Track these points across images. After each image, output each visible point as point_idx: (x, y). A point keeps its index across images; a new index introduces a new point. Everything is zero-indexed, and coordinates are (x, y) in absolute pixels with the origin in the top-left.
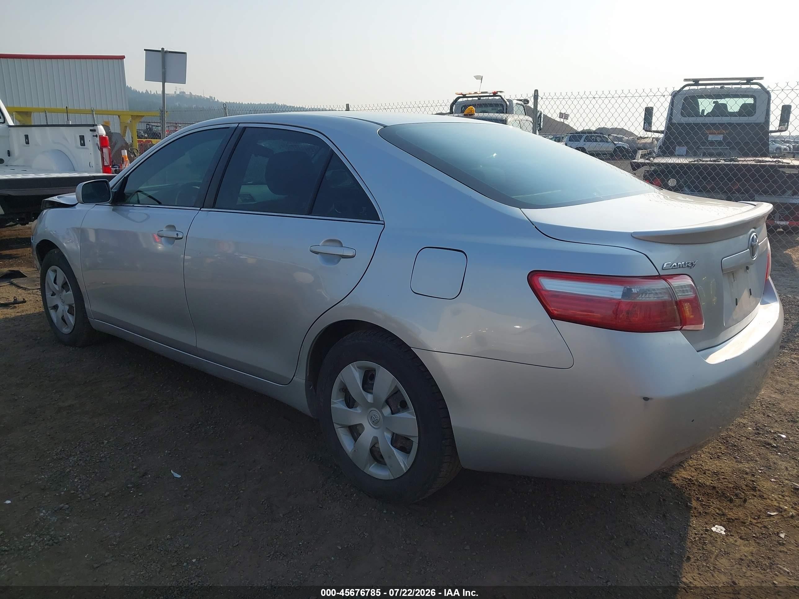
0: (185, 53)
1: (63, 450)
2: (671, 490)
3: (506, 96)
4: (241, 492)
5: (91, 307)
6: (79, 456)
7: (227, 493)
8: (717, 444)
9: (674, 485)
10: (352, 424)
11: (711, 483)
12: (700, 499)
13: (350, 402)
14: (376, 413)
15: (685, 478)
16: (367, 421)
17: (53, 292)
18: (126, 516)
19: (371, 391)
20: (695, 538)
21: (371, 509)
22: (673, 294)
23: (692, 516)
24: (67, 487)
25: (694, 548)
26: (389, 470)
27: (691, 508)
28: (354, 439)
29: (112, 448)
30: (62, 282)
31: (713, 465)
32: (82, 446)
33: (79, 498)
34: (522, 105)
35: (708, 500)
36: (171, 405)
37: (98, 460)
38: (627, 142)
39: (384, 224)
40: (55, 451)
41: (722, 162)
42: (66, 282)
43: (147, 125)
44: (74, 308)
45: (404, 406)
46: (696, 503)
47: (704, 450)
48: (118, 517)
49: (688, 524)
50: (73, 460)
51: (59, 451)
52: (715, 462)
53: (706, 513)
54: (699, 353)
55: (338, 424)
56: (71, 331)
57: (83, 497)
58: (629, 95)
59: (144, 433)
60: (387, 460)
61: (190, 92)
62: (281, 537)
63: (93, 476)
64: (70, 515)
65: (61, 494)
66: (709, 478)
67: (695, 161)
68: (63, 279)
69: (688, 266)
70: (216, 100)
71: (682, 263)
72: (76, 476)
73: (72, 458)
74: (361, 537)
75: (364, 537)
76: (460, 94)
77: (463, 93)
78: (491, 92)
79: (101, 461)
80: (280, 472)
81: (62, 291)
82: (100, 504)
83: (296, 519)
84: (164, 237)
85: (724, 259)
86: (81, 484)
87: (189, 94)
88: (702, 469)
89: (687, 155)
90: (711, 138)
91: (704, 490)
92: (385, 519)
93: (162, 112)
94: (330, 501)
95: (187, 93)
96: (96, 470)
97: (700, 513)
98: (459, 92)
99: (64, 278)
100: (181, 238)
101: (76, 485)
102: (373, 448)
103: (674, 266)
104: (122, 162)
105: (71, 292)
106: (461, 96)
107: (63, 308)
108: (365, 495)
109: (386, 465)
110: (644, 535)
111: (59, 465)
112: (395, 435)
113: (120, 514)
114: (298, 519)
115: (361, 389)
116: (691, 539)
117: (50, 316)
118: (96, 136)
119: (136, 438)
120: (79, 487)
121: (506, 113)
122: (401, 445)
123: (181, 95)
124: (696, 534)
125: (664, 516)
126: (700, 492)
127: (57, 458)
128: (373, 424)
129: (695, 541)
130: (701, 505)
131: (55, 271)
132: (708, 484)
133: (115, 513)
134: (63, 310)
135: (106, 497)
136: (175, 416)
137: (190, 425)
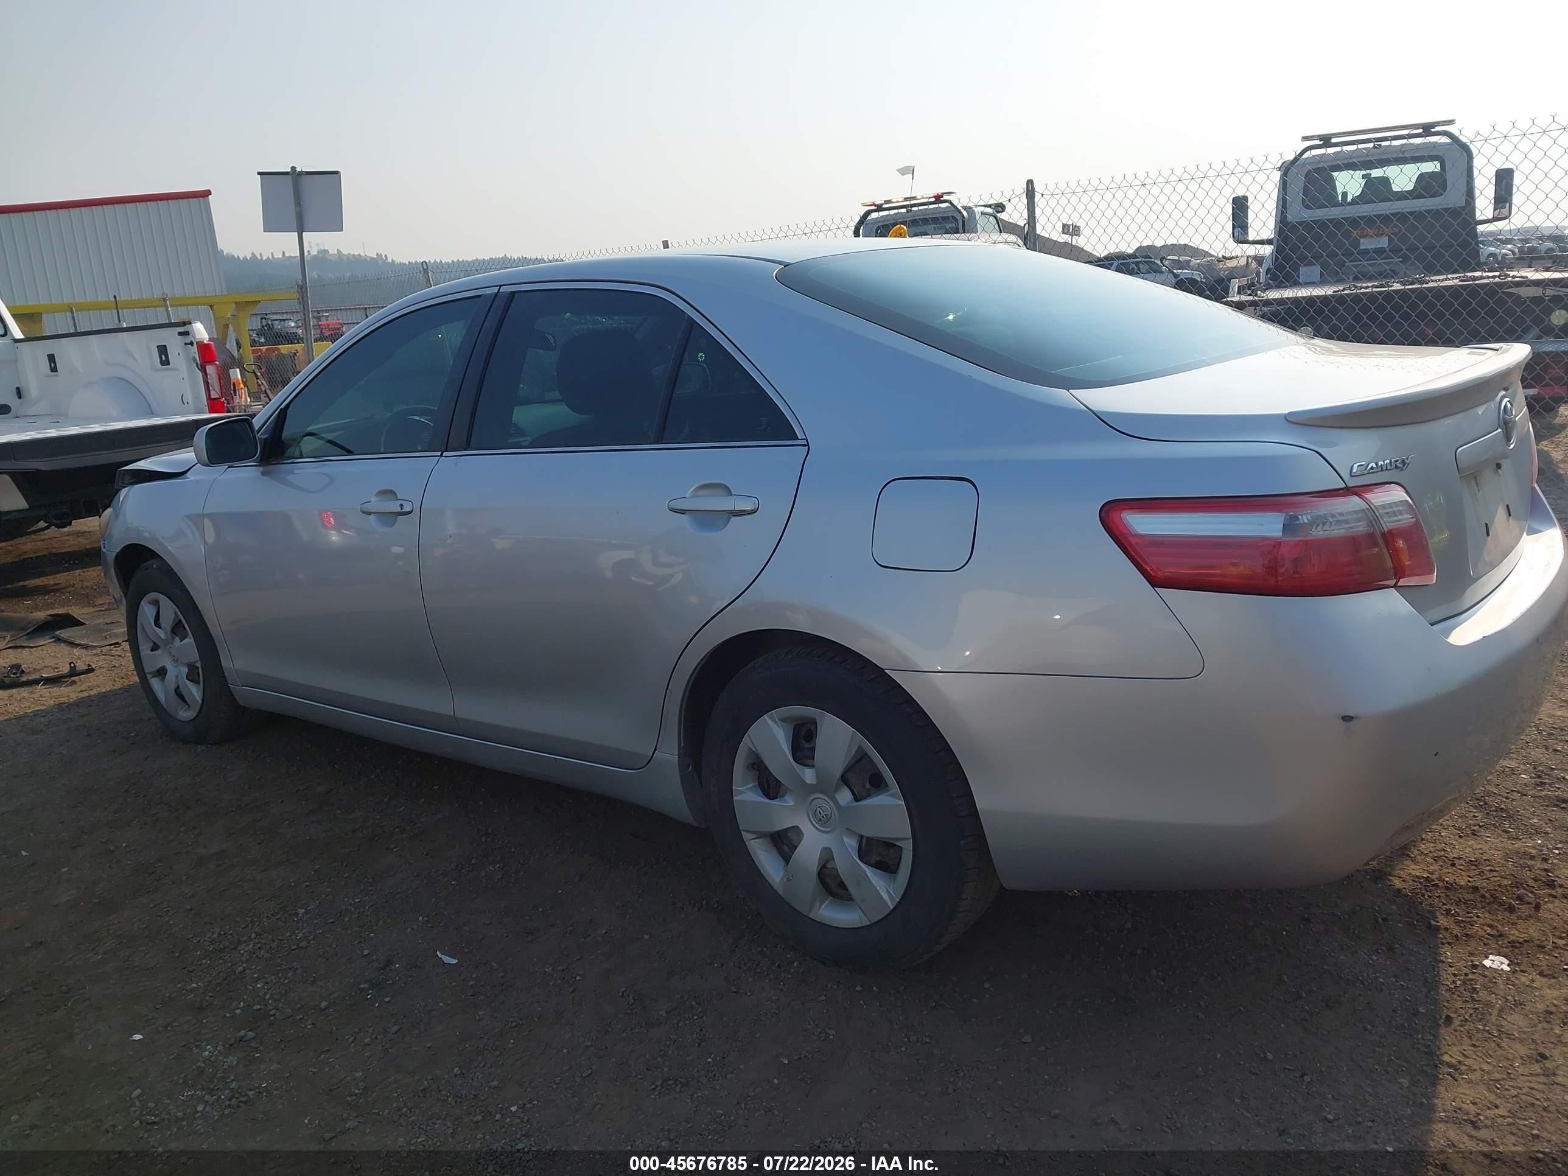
0: (337, 173)
1: (222, 933)
2: (1394, 901)
3: (960, 200)
4: (578, 978)
5: (233, 663)
6: (256, 941)
7: (551, 983)
8: (1467, 809)
9: (1399, 890)
10: (779, 827)
11: (1469, 881)
12: (1453, 912)
13: (770, 787)
14: (822, 802)
15: (1417, 877)
16: (807, 819)
17: (154, 643)
18: (367, 1041)
19: (809, 762)
20: (1454, 982)
21: (832, 987)
22: (1375, 520)
23: (1443, 944)
24: (244, 999)
25: (1456, 1000)
26: (859, 911)
27: (1437, 929)
28: (783, 859)
29: (316, 921)
30: (171, 623)
31: (1468, 848)
32: (257, 924)
33: (272, 1018)
34: (991, 215)
35: (1468, 913)
36: (412, 834)
37: (294, 945)
38: (1198, 268)
39: (808, 445)
40: (208, 936)
41: (1397, 286)
42: (180, 621)
43: (262, 319)
44: (200, 670)
45: (877, 783)
46: (1445, 920)
47: (1444, 823)
48: (353, 1044)
49: (1438, 958)
50: (246, 949)
51: (215, 935)
52: (1469, 843)
53: (1467, 935)
54: (1434, 627)
55: (747, 831)
56: (195, 715)
57: (278, 1014)
58: (1211, 173)
59: (370, 888)
60: (853, 890)
61: (338, 250)
62: (670, 1052)
63: (290, 975)
64: (260, 1050)
65: (235, 1014)
66: (1463, 873)
67: (1344, 290)
68: (173, 616)
69: (1396, 467)
70: (390, 260)
71: (1386, 462)
72: (258, 979)
73: (243, 946)
74: (823, 1038)
75: (828, 1037)
76: (871, 205)
77: (876, 203)
78: (931, 196)
79: (301, 947)
80: (645, 936)
81: (173, 639)
82: (313, 1024)
83: (693, 1016)
84: (374, 513)
85: (1459, 450)
86: (270, 991)
87: (336, 252)
88: (1446, 857)
89: (1322, 282)
90: (1365, 244)
91: (1457, 895)
92: (861, 1002)
93: (302, 288)
94: (750, 980)
95: (333, 251)
96: (295, 964)
97: (1457, 936)
98: (869, 202)
99: (175, 613)
100: (410, 512)
101: (261, 994)
102: (824, 870)
103: (1372, 468)
104: (232, 392)
105: (190, 638)
106: (873, 208)
107: (176, 673)
108: (815, 962)
109: (850, 898)
110: (1358, 985)
111: (221, 961)
112: (864, 840)
113: (355, 1039)
114: (695, 1017)
115: (792, 761)
116: (1448, 986)
117: (152, 689)
118: (191, 344)
119: (357, 900)
120: (267, 997)
121: (964, 232)
122: (877, 859)
123: (320, 255)
124: (1455, 975)
125: (1390, 949)
126: (1451, 899)
127: (214, 948)
128: (818, 823)
129: (1455, 987)
130: (1456, 922)
131: (156, 603)
132: (1463, 883)
133: (347, 1037)
134: (177, 677)
135: (322, 1010)
136: (425, 853)
137: (457, 866)
